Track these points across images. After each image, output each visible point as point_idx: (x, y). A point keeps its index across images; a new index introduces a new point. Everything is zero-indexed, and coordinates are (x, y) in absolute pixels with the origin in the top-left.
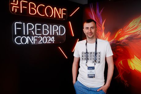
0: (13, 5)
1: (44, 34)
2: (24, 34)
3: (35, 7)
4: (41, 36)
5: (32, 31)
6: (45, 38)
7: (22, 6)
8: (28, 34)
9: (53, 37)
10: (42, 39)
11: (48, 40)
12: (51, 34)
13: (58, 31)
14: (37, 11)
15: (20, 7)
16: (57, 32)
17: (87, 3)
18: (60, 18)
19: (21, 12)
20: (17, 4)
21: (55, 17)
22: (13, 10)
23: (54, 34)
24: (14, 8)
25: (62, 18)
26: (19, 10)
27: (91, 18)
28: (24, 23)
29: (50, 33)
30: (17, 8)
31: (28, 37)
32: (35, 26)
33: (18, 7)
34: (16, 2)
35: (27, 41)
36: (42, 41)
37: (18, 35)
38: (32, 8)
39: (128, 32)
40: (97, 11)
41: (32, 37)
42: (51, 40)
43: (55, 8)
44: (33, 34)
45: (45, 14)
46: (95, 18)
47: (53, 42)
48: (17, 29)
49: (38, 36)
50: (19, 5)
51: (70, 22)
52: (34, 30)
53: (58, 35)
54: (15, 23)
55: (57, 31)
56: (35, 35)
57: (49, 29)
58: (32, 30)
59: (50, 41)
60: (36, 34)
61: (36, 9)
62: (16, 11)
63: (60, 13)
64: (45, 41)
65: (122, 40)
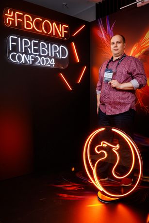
0: (7, 17)
1: (41, 54)
2: (20, 51)
3: (31, 21)
4: (38, 55)
5: (29, 49)
6: (43, 59)
7: (17, 19)
8: (24, 51)
9: (53, 59)
10: (40, 60)
11: (46, 63)
12: (50, 55)
13: (59, 52)
14: (33, 25)
15: (15, 19)
16: (57, 54)
17: (95, 19)
18: (60, 36)
19: (16, 25)
20: (12, 16)
21: (54, 34)
22: (7, 22)
23: (53, 56)
24: (9, 20)
25: (63, 36)
26: (13, 22)
27: (101, 37)
28: (19, 38)
29: (48, 54)
30: (11, 20)
31: (24, 55)
32: (31, 43)
33: (13, 19)
34: (10, 14)
35: (23, 60)
36: (39, 63)
37: (13, 51)
38: (28, 22)
39: (145, 45)
40: (108, 27)
41: (29, 56)
42: (51, 63)
43: (54, 24)
44: (30, 52)
45: (42, 30)
46: (106, 37)
47: (53, 66)
48: (12, 44)
49: (36, 55)
50: (13, 17)
51: (73, 43)
52: (30, 47)
53: (58, 57)
54: (10, 37)
55: (57, 52)
56: (31, 54)
57: (48, 49)
58: (28, 47)
59: (49, 64)
60: (33, 52)
61: (32, 22)
62: (11, 24)
63: (60, 31)
64: (43, 63)
65: (139, 57)
